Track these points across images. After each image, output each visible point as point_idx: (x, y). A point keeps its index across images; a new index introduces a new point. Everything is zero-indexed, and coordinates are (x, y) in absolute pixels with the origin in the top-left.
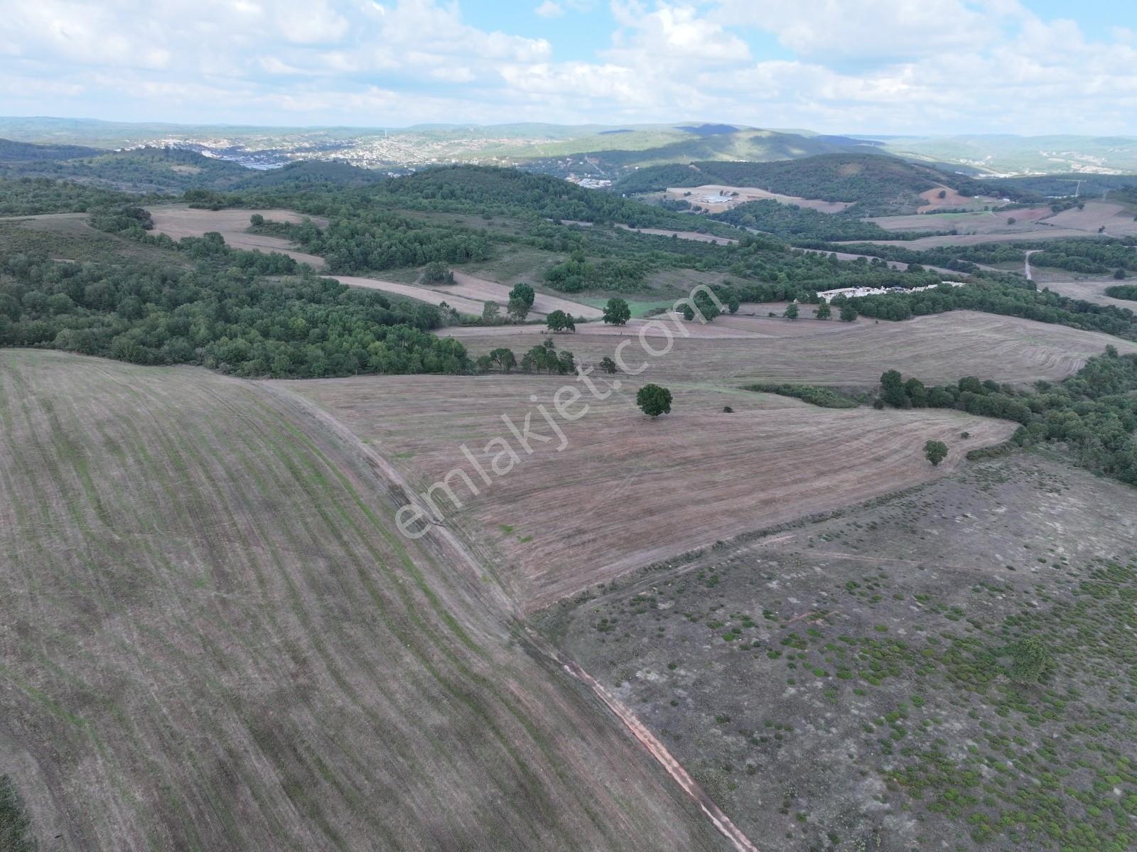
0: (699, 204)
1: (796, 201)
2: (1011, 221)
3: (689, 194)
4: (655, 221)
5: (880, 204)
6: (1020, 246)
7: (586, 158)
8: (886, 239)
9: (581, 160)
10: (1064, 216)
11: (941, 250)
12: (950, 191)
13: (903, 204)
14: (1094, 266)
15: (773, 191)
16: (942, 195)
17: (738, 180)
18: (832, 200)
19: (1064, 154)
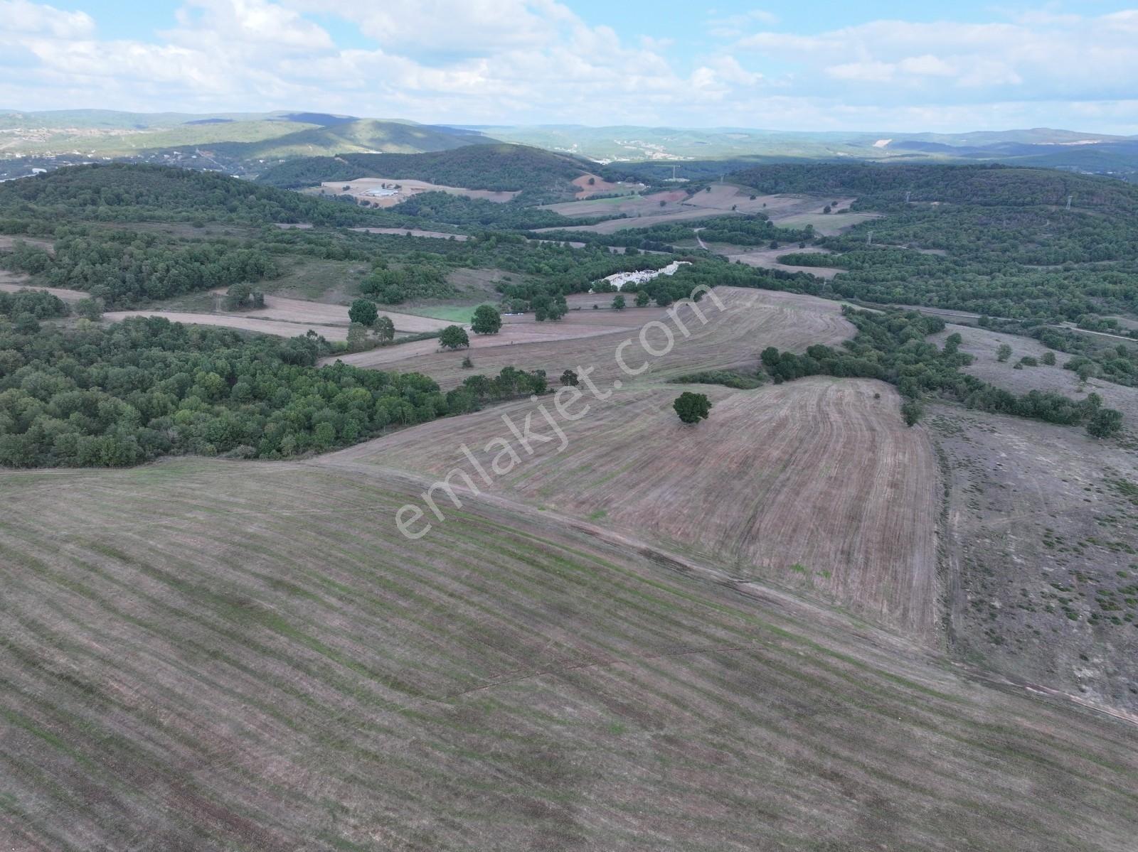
0: (367, 198)
1: (463, 191)
2: (663, 204)
3: (347, 188)
4: (358, 218)
5: (542, 193)
6: (686, 225)
7: (197, 151)
8: (572, 225)
9: (193, 153)
10: (699, 198)
11: (624, 232)
12: (597, 179)
13: (561, 191)
14: (753, 239)
15: (437, 183)
16: (592, 182)
17: (394, 172)
18: (499, 190)
19: (633, 142)
